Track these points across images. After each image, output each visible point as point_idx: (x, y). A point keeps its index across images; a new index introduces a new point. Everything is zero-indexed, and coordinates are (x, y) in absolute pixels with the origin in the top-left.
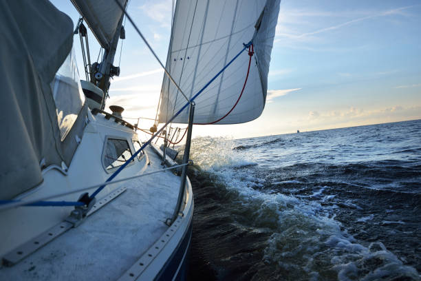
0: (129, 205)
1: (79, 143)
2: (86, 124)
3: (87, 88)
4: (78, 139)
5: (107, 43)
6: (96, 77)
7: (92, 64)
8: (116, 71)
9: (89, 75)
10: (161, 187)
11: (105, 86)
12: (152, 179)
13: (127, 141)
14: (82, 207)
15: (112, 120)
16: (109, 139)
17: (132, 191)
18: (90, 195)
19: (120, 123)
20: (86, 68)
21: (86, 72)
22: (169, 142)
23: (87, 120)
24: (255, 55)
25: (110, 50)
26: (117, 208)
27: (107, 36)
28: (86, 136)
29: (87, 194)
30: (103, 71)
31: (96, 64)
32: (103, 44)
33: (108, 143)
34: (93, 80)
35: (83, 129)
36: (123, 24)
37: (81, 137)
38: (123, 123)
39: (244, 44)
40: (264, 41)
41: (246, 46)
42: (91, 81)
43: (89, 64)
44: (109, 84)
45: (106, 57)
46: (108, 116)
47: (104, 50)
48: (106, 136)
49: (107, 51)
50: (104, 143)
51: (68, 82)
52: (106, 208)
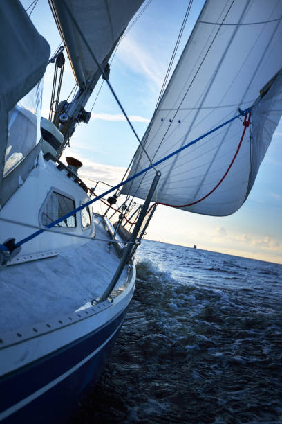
0: (55, 271)
1: (21, 185)
2: (34, 168)
3: (47, 128)
4: (20, 181)
5: (85, 81)
6: (61, 118)
7: (60, 101)
8: (85, 117)
9: (53, 113)
10: (98, 266)
11: (68, 131)
12: (91, 255)
13: (74, 202)
14: (4, 252)
15: (64, 172)
16: (54, 192)
17: (64, 259)
18: (16, 242)
19: (72, 179)
20: (52, 104)
21: (51, 109)
22: (125, 221)
23: (36, 163)
24: (251, 126)
25: (85, 89)
26: (41, 269)
27: (86, 73)
28: (30, 179)
29: (14, 240)
30: (70, 112)
31: (65, 102)
32: (80, 81)
33: (51, 196)
34: (57, 122)
35: (30, 171)
36: (109, 62)
37: (24, 180)
38: (77, 180)
39: (239, 109)
40: (266, 112)
41: (242, 113)
42: (54, 122)
43: (57, 101)
44: (74, 131)
45: (78, 97)
46: (61, 166)
47: (78, 87)
48: (52, 188)
49: (81, 91)
50: (48, 194)
51: (27, 115)
52: (30, 266)
